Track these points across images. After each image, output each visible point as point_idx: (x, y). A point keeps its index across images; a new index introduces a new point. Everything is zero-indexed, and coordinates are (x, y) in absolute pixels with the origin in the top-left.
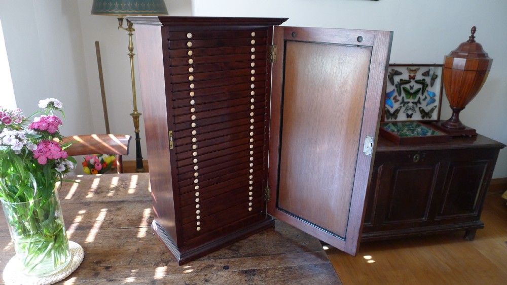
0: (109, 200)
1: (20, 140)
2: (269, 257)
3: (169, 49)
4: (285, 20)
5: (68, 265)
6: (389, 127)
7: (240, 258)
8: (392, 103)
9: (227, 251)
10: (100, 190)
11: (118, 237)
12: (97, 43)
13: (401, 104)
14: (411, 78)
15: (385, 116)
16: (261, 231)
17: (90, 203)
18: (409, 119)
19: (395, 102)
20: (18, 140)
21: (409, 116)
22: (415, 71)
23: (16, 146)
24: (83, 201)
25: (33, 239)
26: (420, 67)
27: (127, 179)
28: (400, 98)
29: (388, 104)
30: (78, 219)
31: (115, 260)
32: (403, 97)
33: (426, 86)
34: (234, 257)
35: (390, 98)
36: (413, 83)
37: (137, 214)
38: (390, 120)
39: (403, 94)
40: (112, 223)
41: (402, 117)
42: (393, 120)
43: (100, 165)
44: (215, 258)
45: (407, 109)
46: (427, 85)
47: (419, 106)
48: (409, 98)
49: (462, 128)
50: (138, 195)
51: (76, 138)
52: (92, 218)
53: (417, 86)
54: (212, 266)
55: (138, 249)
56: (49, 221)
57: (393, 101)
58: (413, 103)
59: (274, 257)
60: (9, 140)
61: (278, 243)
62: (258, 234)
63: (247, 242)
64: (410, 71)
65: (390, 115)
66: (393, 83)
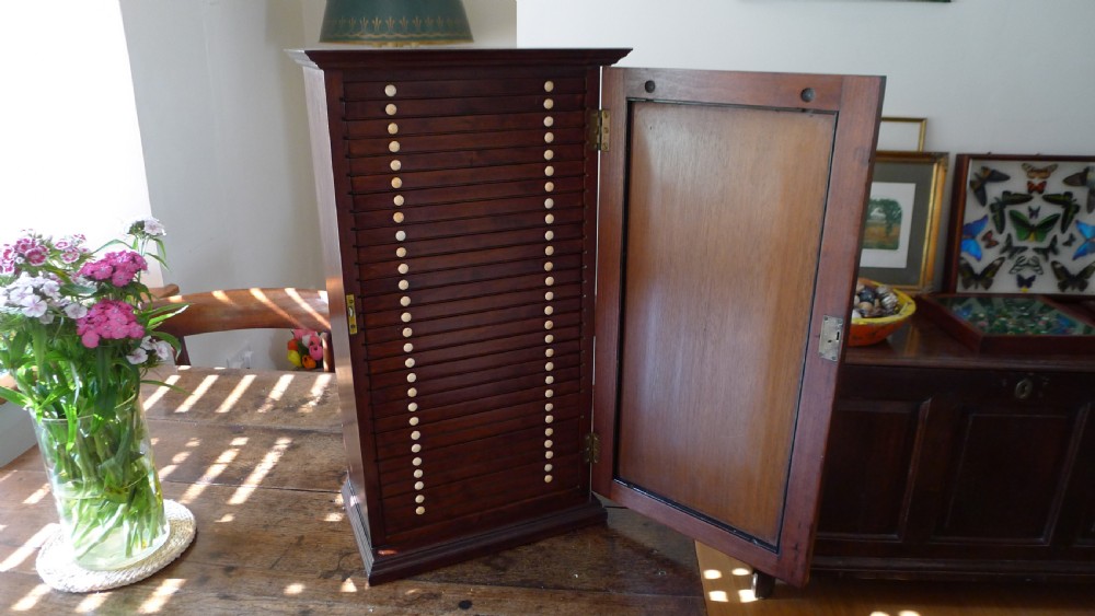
1: (44, 297)
2: (569, 594)
3: (344, 119)
4: (624, 52)
5: (155, 554)
6: (969, 308)
7: (500, 588)
8: (978, 249)
9: (480, 567)
11: (271, 505)
13: (1003, 251)
14: (1031, 188)
15: (960, 279)
16: (570, 531)
18: (1024, 290)
20: (37, 298)
21: (1023, 282)
22: (1046, 172)
23: (31, 310)
25: (89, 493)
26: (1060, 164)
28: (1001, 239)
29: (968, 251)
30: (227, 457)
31: (248, 554)
32: (1009, 236)
33: (1073, 209)
34: (491, 583)
35: (973, 237)
36: (1037, 201)
38: (972, 290)
39: (1010, 228)
41: (1005, 284)
42: (981, 290)
43: (320, 350)
44: (449, 580)
45: (1020, 265)
46: (1077, 209)
47: (1052, 257)
48: (1027, 238)
53: (1048, 210)
54: (436, 596)
56: (116, 460)
57: (982, 244)
58: (1036, 250)
59: (580, 596)
60: (22, 296)
61: (600, 562)
62: (563, 537)
63: (530, 553)
64: (1032, 172)
65: (972, 277)
66: (982, 199)
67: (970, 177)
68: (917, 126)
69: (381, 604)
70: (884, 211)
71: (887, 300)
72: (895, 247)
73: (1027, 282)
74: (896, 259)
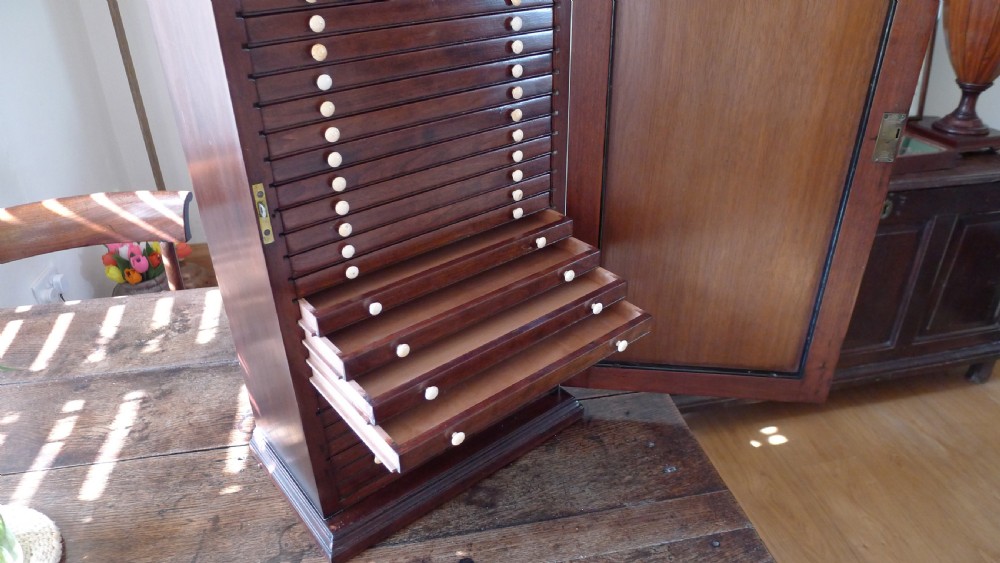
0: (141, 369)
2: (582, 520)
7: (499, 531)
9: (463, 508)
10: (117, 342)
16: (549, 439)
17: (91, 379)
24: (70, 376)
27: (189, 306)
30: (63, 429)
34: (485, 528)
37: (214, 405)
40: (147, 437)
43: (144, 262)
44: (432, 535)
49: (982, 133)
50: (215, 350)
51: (52, 205)
52: (93, 425)
54: (426, 562)
55: (216, 519)
59: (596, 519)
61: (599, 471)
62: (543, 448)
63: (514, 476)
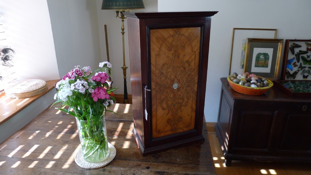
6: (288, 84)
7: (158, 163)
8: (292, 67)
9: (152, 157)
12: (105, 26)
13: (299, 68)
14: (308, 49)
15: (286, 76)
18: (305, 79)
19: (295, 67)
21: (304, 77)
28: (298, 64)
29: (288, 67)
32: (301, 63)
34: (155, 162)
35: (290, 64)
38: (289, 79)
39: (301, 61)
41: (299, 77)
42: (292, 79)
44: (143, 161)
45: (304, 72)
48: (306, 64)
54: (140, 165)
58: (309, 67)
59: (180, 166)
60: (79, 86)
61: (185, 156)
62: (174, 149)
63: (165, 154)
64: (308, 45)
65: (289, 75)
66: (293, 53)
67: (290, 46)
68: (274, 31)
69: (125, 167)
70: (264, 57)
71: (265, 82)
72: (267, 67)
73: (306, 77)
74: (267, 70)
